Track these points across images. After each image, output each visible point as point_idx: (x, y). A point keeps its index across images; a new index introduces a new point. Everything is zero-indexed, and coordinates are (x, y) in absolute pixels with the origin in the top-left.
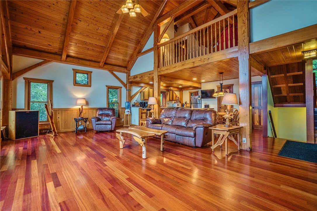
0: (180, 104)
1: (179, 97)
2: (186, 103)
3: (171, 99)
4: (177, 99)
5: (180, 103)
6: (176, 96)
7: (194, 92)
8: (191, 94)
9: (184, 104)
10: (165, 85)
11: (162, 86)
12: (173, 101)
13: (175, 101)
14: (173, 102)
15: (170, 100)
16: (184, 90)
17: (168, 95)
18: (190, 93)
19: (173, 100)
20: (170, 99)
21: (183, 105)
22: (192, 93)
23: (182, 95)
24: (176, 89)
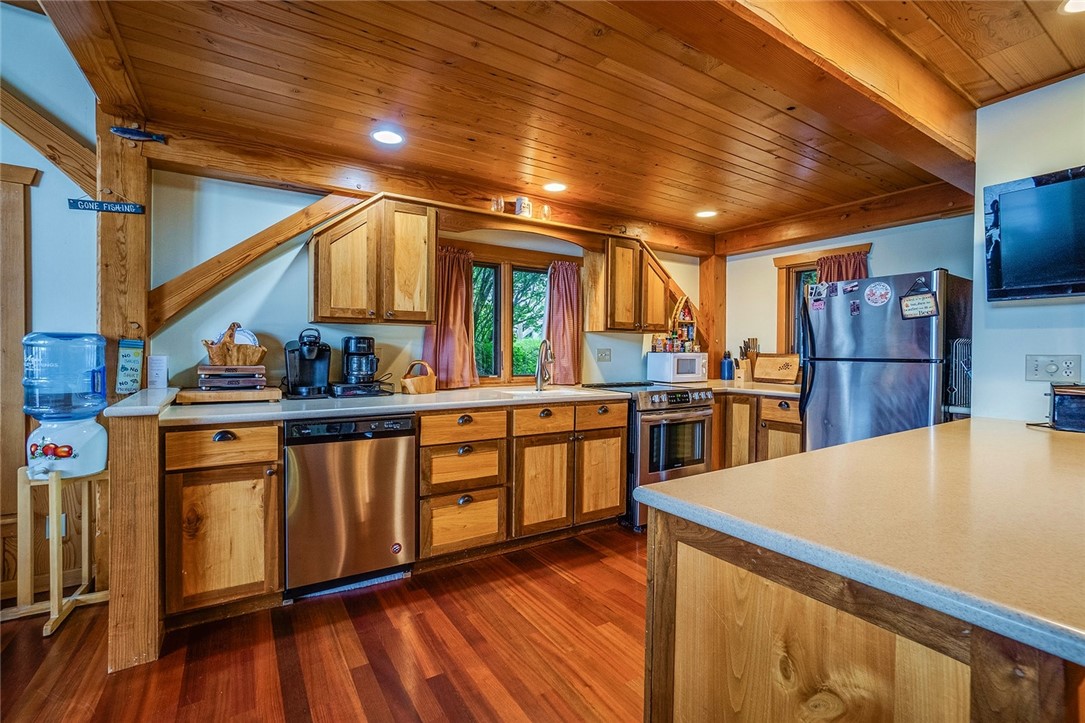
0: (701, 360)
1: (695, 302)
2: (749, 350)
3: (624, 316)
4: (680, 317)
5: (704, 349)
6: (671, 298)
7: (821, 262)
8: (796, 277)
9: (736, 355)
10: (556, 188)
11: (541, 199)
12: (646, 331)
13: (663, 336)
14: (648, 338)
15: (613, 327)
16: (741, 251)
17: (595, 282)
18: (788, 269)
19: (639, 326)
20: (610, 314)
21: (721, 367)
22: (799, 274)
23: (716, 288)
24: (669, 241)
